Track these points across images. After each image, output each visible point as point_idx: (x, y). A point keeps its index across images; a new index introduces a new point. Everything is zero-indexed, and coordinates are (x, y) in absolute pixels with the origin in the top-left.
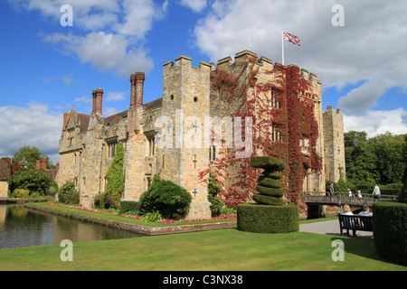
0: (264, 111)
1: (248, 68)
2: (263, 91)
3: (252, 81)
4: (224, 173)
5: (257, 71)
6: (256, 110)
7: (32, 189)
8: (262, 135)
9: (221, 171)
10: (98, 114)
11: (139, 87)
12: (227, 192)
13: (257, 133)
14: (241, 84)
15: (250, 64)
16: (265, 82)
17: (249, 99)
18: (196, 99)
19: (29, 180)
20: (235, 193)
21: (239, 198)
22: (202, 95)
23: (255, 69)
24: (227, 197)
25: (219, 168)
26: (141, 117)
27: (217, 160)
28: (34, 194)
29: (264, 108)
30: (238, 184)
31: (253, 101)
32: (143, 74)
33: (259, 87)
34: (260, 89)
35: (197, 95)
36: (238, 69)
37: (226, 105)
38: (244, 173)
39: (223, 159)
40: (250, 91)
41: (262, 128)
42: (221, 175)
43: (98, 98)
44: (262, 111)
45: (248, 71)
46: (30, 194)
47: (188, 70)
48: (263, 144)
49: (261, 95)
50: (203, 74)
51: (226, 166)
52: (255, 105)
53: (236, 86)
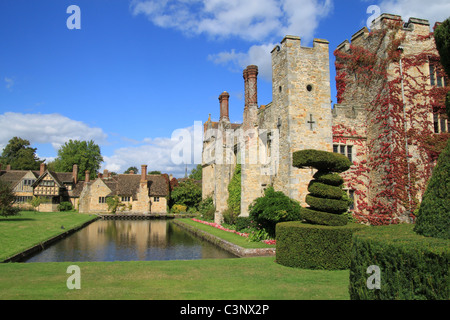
0: (418, 92)
1: (387, 38)
2: (415, 65)
3: (395, 54)
4: (365, 181)
5: (403, 39)
6: (403, 93)
7: (189, 204)
8: (416, 126)
9: (360, 178)
10: (224, 120)
11: (251, 83)
12: (370, 205)
13: (408, 123)
14: (379, 60)
15: (391, 31)
16: (418, 52)
17: (390, 79)
18: (309, 88)
19: (185, 195)
20: (380, 206)
21: (384, 213)
22: (319, 81)
23: (398, 36)
24: (371, 211)
25: (358, 173)
26: (255, 118)
27: (355, 163)
28: (191, 209)
29: (418, 88)
30: (383, 194)
31: (398, 81)
32: (256, 68)
33: (408, 60)
34: (408, 62)
35: (311, 82)
36: (375, 41)
37: (364, 91)
38: (389, 179)
39: (363, 162)
40: (392, 68)
41: (416, 117)
42: (361, 182)
43: (224, 102)
44: (414, 93)
45: (387, 40)
46: (187, 209)
47: (296, 53)
48: (418, 138)
49: (412, 71)
50: (318, 55)
51: (369, 171)
52: (401, 85)
53: (373, 64)
